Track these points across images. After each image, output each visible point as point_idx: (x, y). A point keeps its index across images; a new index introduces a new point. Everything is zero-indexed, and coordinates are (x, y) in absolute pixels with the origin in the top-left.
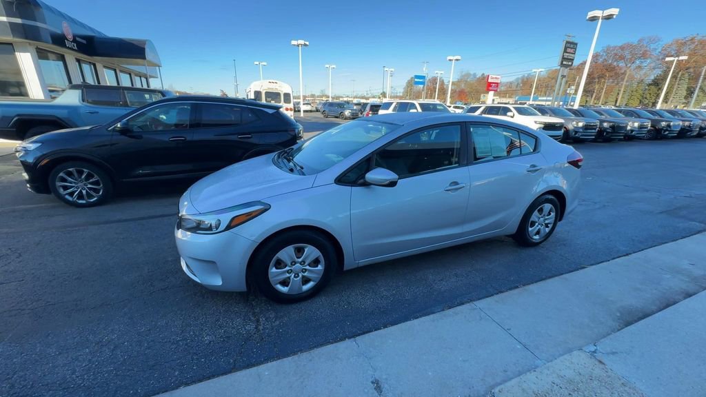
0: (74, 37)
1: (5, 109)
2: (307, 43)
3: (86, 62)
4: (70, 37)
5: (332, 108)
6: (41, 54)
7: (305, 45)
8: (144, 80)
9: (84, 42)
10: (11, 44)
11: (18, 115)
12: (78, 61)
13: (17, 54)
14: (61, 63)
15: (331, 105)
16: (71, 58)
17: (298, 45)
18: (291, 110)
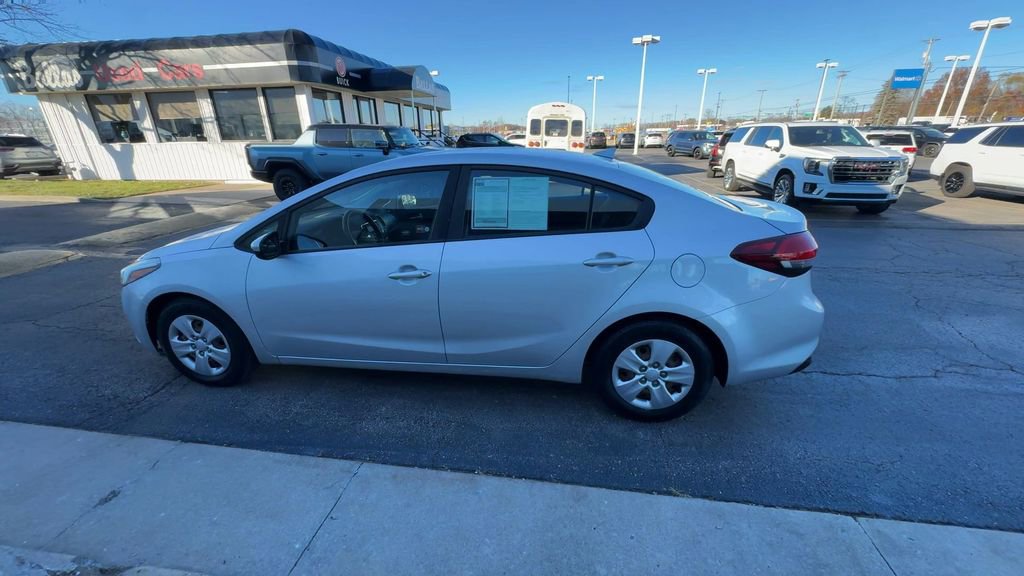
0: (347, 73)
1: (263, 152)
2: (658, 38)
3: (364, 99)
4: (342, 73)
5: (683, 141)
6: (317, 94)
7: (654, 41)
8: (435, 113)
9: (358, 76)
10: (293, 87)
11: (269, 158)
12: (356, 98)
13: (297, 96)
14: (338, 101)
15: (683, 135)
16: (348, 96)
17: (643, 44)
18: (581, 145)
